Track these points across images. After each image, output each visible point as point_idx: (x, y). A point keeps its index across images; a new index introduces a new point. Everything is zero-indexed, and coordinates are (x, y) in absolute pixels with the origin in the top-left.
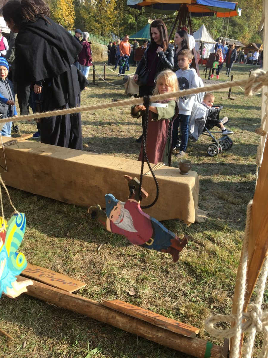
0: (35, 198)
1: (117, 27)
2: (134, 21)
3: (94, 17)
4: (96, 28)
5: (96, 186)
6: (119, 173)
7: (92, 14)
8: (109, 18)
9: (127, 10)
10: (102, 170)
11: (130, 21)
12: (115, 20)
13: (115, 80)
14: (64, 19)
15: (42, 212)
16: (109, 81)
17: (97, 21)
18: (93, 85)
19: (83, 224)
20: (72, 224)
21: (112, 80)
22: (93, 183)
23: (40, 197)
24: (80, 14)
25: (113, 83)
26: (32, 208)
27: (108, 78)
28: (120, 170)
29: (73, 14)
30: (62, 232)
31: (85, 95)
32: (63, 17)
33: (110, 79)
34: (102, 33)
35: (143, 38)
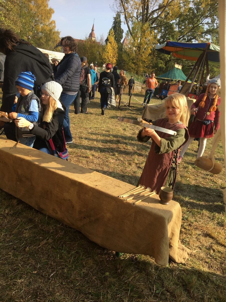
0: (15, 202)
1: (150, 68)
2: (164, 66)
3: (133, 60)
4: (132, 68)
5: (69, 200)
6: (93, 190)
7: (131, 57)
8: (144, 62)
9: (160, 57)
10: (77, 184)
11: (160, 65)
12: (149, 64)
13: (138, 107)
14: (109, 59)
15: (14, 218)
16: (132, 108)
17: (134, 63)
18: (118, 109)
19: (48, 240)
20: (38, 238)
21: (135, 107)
22: (66, 196)
23: (20, 202)
24: (122, 57)
25: (135, 110)
26: (7, 212)
27: (133, 105)
28: (94, 187)
29: (116, 56)
30: (23, 245)
31: (108, 116)
32: (108, 58)
33: (133, 107)
34: (137, 72)
35: (168, 78)
